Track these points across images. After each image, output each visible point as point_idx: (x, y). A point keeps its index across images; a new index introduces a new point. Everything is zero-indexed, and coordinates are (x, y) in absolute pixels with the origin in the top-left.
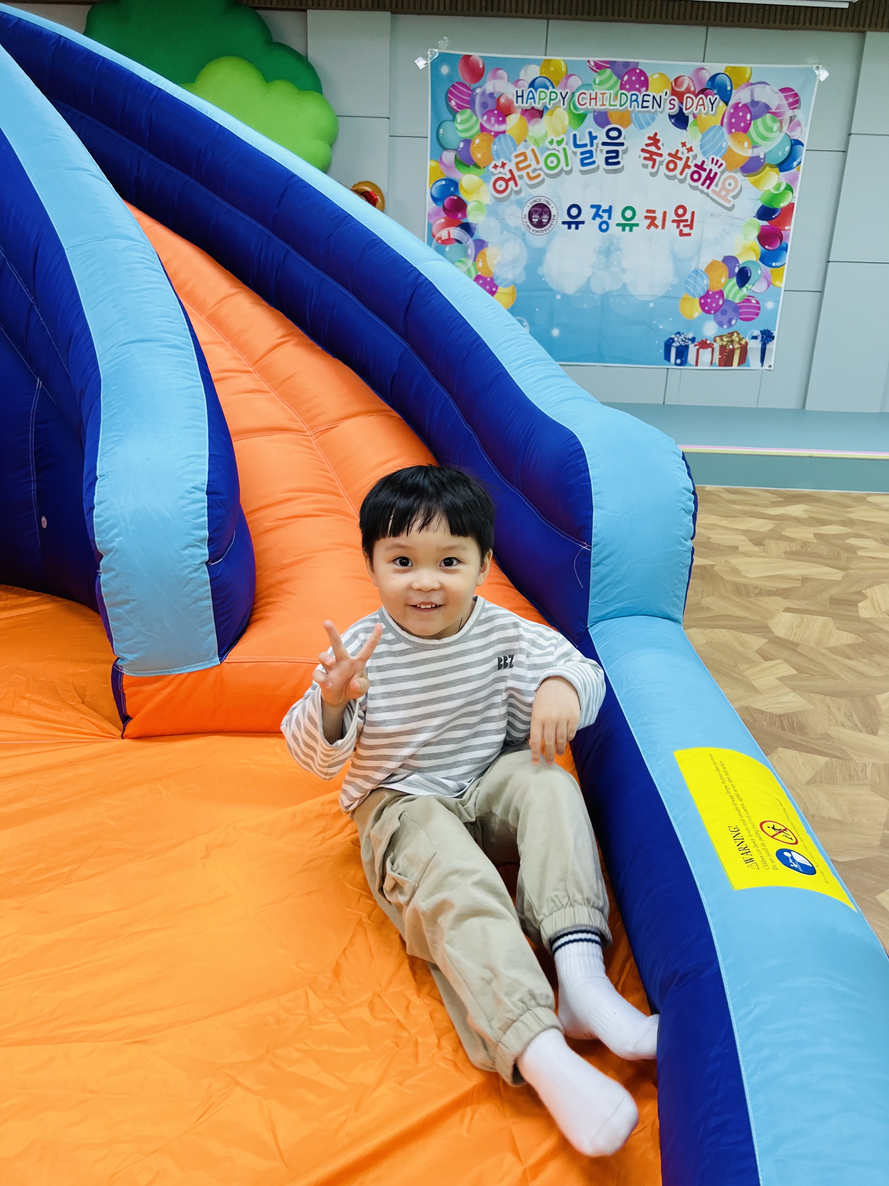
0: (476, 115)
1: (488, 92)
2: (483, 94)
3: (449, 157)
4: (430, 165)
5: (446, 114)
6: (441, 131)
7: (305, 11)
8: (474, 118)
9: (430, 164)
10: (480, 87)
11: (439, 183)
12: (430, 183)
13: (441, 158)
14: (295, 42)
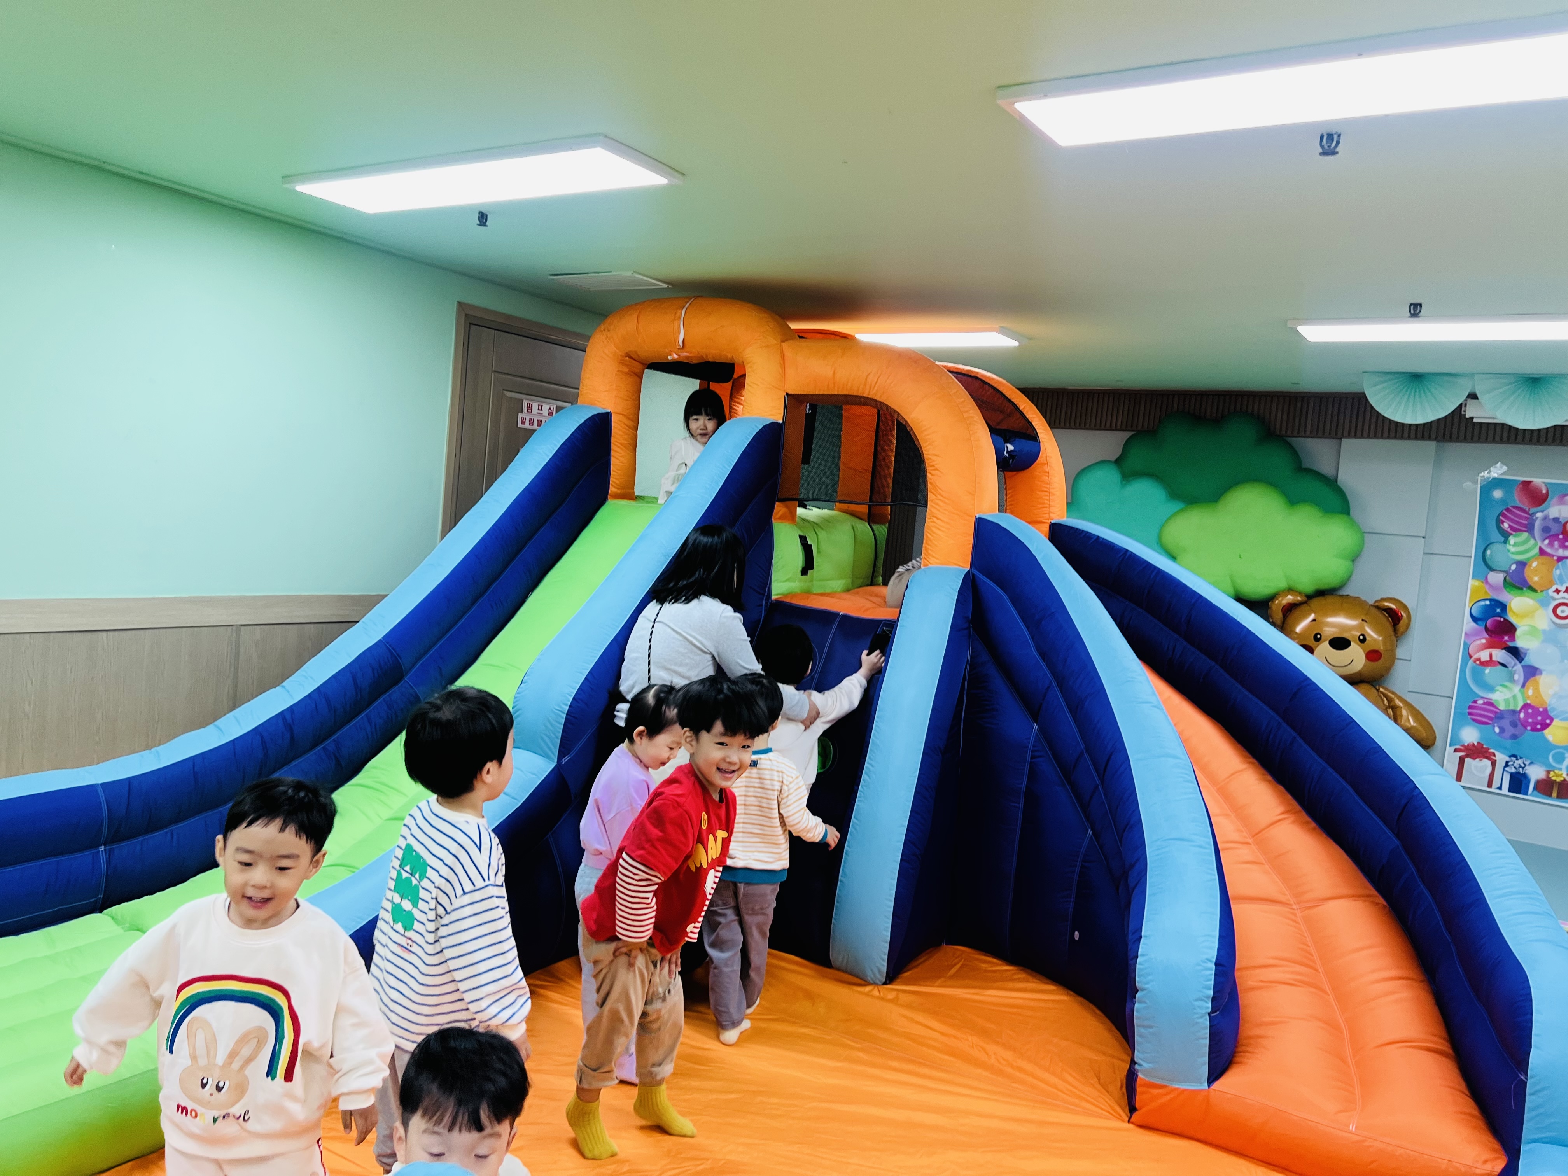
0: (1534, 538)
1: (1551, 517)
2: (1546, 518)
3: (1497, 578)
4: (1472, 585)
5: (1496, 536)
6: (1489, 552)
7: (1341, 439)
8: (1532, 541)
9: (1473, 583)
10: (1542, 511)
11: (1483, 603)
12: (1470, 602)
13: (1486, 578)
14: (1325, 467)
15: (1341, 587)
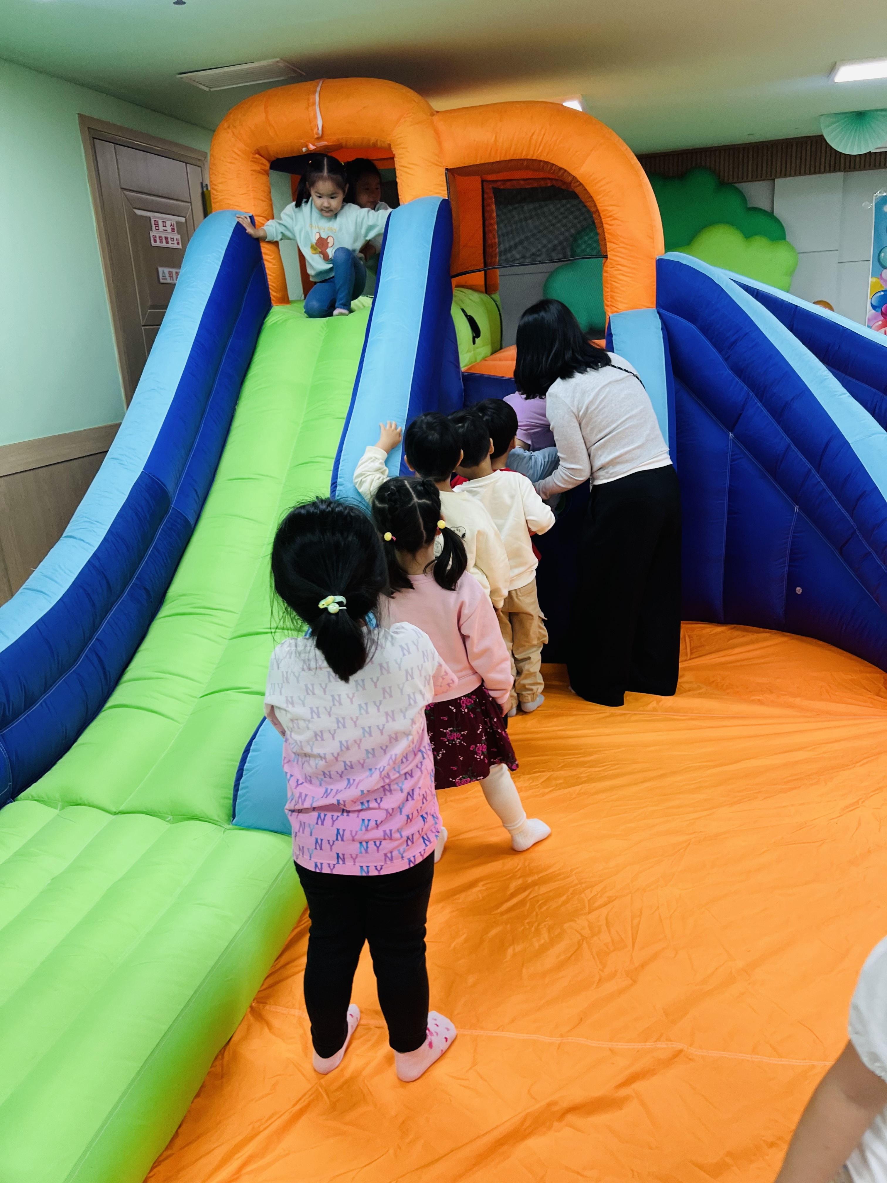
4: (871, 282)
6: (882, 255)
7: (774, 180)
9: (872, 280)
11: (879, 294)
12: (870, 295)
13: (881, 275)
14: (763, 204)
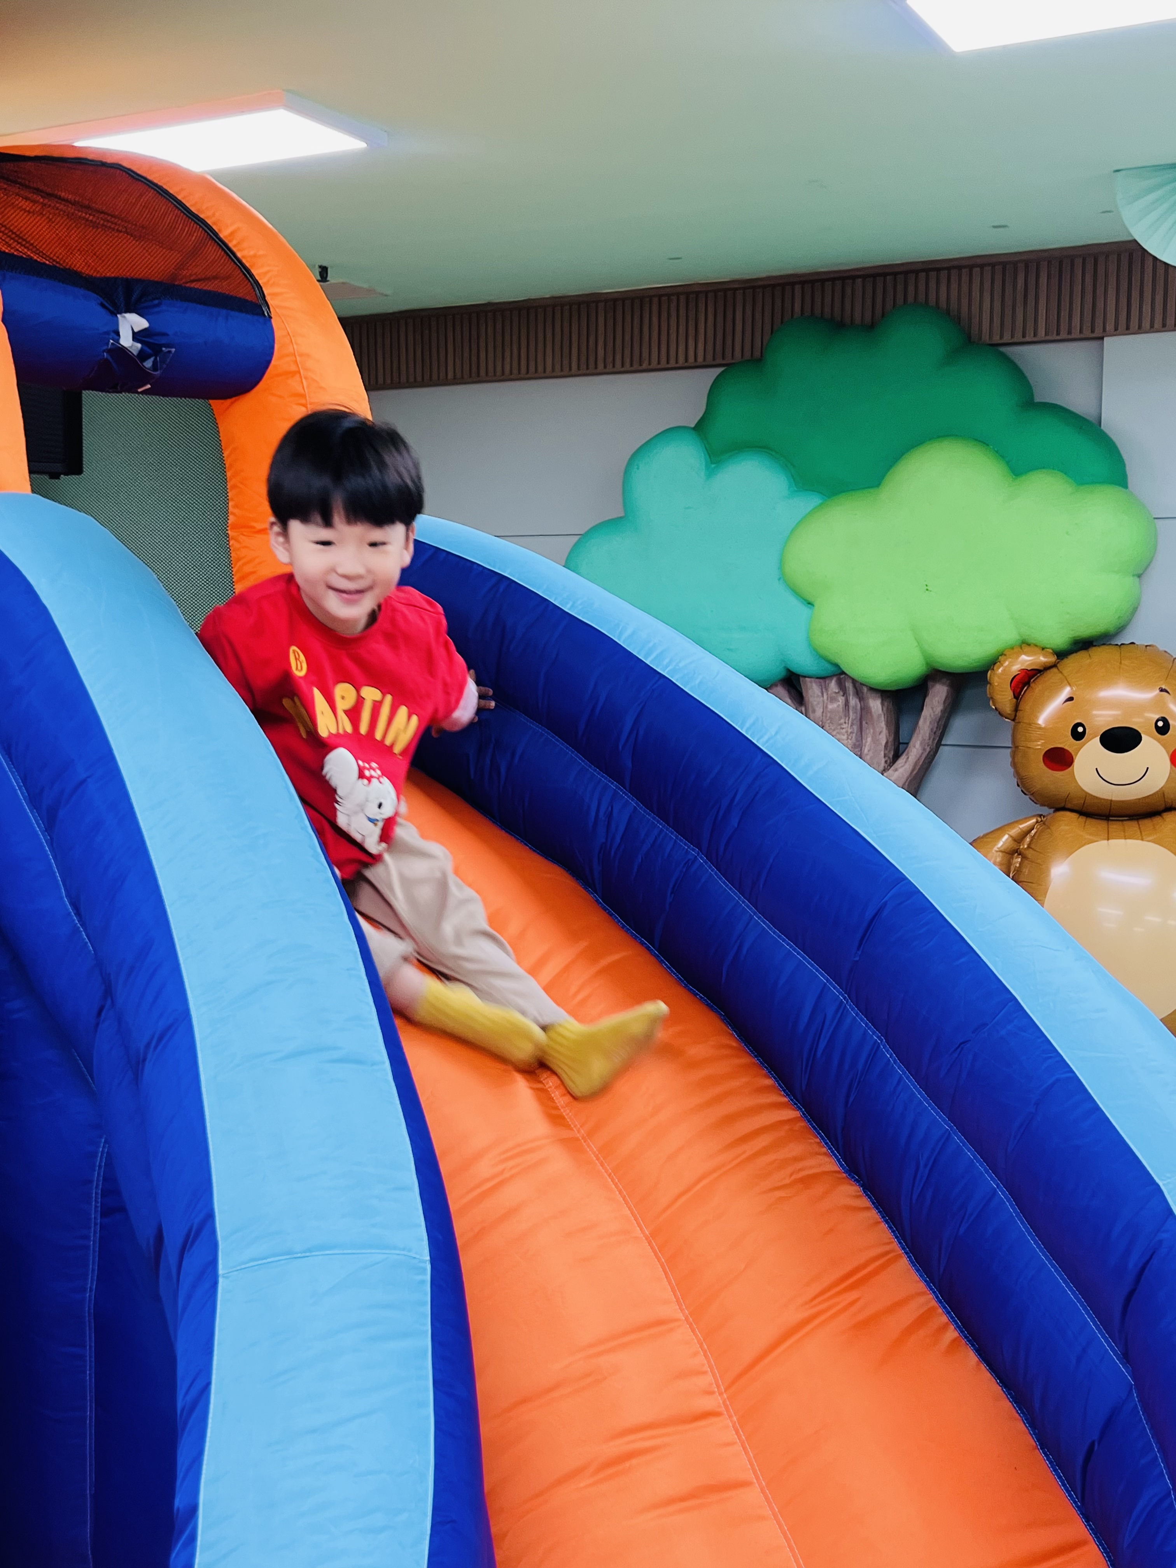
7: (1102, 338)
14: (1076, 397)
15: (1120, 630)
